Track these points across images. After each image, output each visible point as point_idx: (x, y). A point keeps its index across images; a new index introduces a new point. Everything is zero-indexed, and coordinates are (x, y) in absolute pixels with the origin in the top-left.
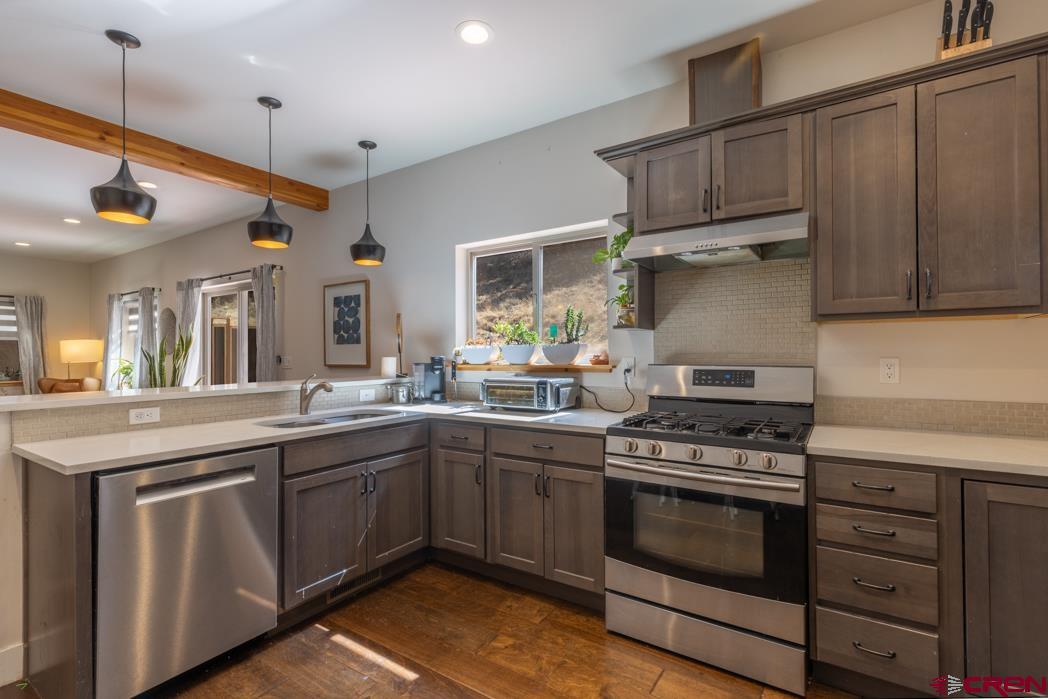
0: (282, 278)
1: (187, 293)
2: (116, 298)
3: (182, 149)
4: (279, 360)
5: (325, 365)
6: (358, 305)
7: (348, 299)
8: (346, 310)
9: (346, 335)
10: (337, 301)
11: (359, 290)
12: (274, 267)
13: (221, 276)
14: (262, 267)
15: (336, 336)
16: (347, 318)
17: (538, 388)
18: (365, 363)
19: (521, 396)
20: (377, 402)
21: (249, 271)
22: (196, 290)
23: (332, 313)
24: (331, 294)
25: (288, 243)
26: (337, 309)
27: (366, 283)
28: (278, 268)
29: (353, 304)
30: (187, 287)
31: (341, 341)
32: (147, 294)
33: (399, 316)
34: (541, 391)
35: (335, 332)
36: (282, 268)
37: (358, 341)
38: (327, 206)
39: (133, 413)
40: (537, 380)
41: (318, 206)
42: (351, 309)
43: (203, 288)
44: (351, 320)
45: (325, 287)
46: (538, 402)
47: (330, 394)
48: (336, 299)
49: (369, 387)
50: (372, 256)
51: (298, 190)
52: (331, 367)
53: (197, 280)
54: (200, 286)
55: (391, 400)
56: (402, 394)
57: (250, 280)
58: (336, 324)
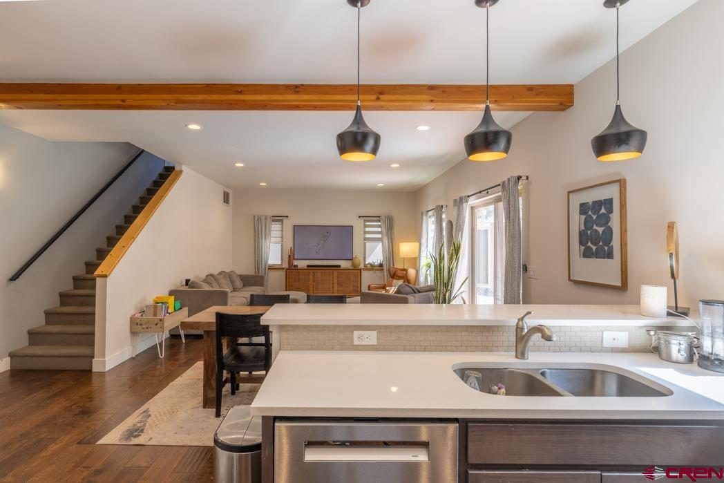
0: (527, 188)
1: (459, 208)
2: (424, 214)
3: (431, 88)
4: (525, 268)
5: (570, 280)
6: (610, 211)
7: (598, 204)
8: (594, 217)
9: (594, 248)
10: (584, 208)
11: (612, 192)
12: (519, 178)
13: (480, 192)
14: (509, 179)
15: (583, 248)
16: (595, 227)
18: (619, 284)
20: (631, 350)
21: (499, 185)
22: (464, 205)
23: (577, 221)
24: (577, 200)
25: (506, 150)
26: (583, 217)
27: (622, 183)
28: (524, 178)
29: (603, 211)
30: (460, 202)
31: (587, 254)
32: (439, 209)
33: (671, 226)
35: (581, 243)
36: (527, 178)
37: (610, 255)
38: (572, 102)
39: (356, 334)
41: (561, 104)
42: (599, 217)
43: (469, 203)
44: (600, 230)
45: (569, 192)
47: (549, 342)
48: (582, 205)
49: (618, 329)
50: (624, 147)
51: (538, 95)
52: (576, 282)
53: (465, 197)
54: (467, 202)
55: (656, 351)
56: (677, 347)
57: (500, 193)
58: (582, 234)
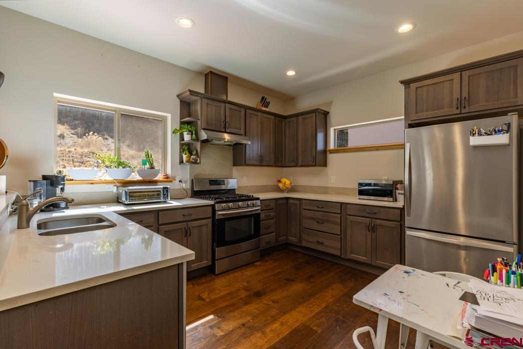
17: (163, 191)
19: (153, 195)
34: (165, 192)
40: (162, 187)
46: (164, 197)
